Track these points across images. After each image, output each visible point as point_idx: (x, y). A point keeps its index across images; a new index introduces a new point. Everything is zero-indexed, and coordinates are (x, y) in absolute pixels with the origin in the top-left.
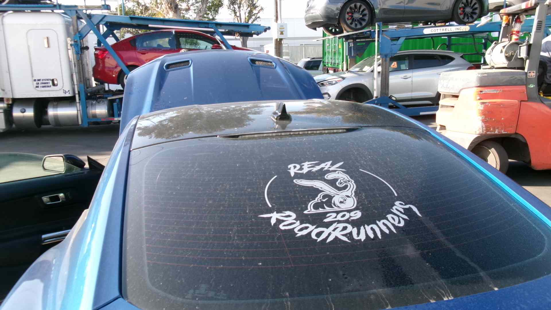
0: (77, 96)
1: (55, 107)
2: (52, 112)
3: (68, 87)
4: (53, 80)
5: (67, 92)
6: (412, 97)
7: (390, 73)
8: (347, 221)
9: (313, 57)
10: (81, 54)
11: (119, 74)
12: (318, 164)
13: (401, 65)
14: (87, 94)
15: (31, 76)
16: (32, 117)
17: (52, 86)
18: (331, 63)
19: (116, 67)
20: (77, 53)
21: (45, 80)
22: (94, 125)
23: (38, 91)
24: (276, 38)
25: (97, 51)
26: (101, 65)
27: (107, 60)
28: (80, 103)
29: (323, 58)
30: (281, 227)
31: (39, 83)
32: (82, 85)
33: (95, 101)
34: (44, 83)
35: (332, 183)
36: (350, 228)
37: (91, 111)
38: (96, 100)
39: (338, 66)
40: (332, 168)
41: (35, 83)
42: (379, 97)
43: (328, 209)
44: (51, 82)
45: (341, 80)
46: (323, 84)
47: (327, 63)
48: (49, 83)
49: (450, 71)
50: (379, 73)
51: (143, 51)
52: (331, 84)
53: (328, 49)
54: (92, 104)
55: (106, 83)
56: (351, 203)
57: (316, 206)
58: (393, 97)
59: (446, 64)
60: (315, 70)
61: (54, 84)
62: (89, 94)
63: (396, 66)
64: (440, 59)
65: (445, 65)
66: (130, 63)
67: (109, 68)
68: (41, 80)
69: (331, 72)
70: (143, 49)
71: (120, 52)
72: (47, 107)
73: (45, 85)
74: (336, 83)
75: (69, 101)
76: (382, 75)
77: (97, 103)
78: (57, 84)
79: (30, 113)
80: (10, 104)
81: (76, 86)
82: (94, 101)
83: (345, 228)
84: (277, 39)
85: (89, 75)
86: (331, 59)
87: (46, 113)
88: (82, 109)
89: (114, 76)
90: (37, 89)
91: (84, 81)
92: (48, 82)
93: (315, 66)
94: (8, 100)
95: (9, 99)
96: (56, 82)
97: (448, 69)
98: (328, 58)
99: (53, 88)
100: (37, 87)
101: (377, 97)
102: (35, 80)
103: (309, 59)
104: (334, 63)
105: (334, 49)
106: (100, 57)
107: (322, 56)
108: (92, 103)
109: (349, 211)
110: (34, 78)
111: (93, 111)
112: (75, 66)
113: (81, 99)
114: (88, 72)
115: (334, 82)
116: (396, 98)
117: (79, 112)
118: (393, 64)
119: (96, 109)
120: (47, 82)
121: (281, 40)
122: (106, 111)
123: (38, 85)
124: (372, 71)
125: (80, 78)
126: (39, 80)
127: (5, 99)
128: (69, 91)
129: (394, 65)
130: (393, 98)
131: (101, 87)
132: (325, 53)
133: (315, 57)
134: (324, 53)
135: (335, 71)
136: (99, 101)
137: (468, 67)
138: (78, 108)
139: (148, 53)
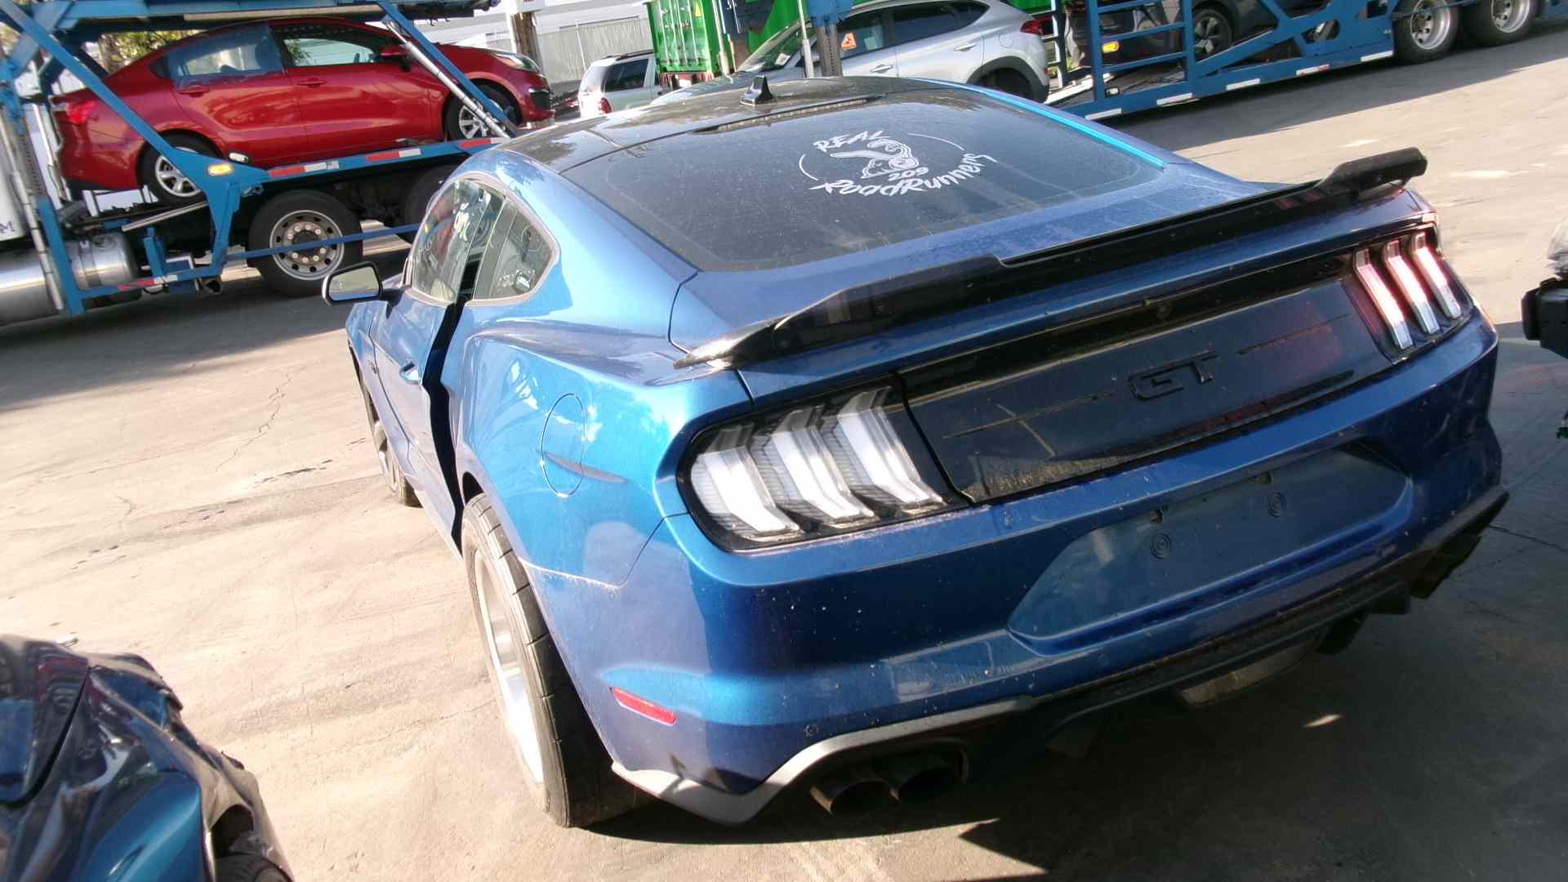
0: (37, 235)
3: (4, 213)
5: (7, 228)
7: (843, 62)
8: (915, 176)
9: (622, 54)
10: (22, 119)
11: (137, 157)
12: (853, 136)
13: (865, 40)
14: (64, 228)
18: (682, 60)
19: (128, 139)
20: (15, 117)
22: (98, 306)
24: (516, 13)
25: (60, 103)
26: (81, 142)
27: (92, 125)
28: (50, 250)
29: (656, 50)
30: (841, 192)
32: (45, 201)
33: (87, 243)
35: (881, 149)
36: (920, 182)
37: (83, 271)
38: (91, 240)
39: (700, 65)
40: (872, 138)
43: (887, 171)
47: (668, 63)
49: (984, 37)
51: (195, 89)
53: (665, 23)
54: (81, 252)
56: (912, 162)
57: (872, 171)
59: (970, 23)
60: (632, 87)
62: (68, 226)
63: (855, 43)
64: (954, 11)
65: (967, 25)
66: (168, 126)
67: (104, 146)
69: (685, 83)
70: (194, 83)
75: (15, 251)
76: (824, 69)
77: (93, 246)
81: (28, 209)
82: (84, 243)
83: (914, 182)
84: (517, 17)
86: (679, 48)
88: (57, 268)
89: (125, 167)
93: (629, 79)
97: (978, 34)
98: (669, 49)
103: (612, 62)
104: (689, 60)
105: (683, 21)
106: (72, 120)
107: (651, 47)
108: (80, 247)
109: (914, 169)
111: (89, 269)
112: (14, 151)
113: (51, 242)
117: (50, 277)
118: (846, 39)
119: (96, 263)
121: (529, 15)
122: (125, 265)
125: (34, 183)
128: (10, 223)
129: (849, 41)
132: (660, 36)
133: (628, 51)
134: (656, 38)
135: (695, 80)
136: (99, 241)
137: (1022, 24)
138: (48, 269)
139: (207, 92)
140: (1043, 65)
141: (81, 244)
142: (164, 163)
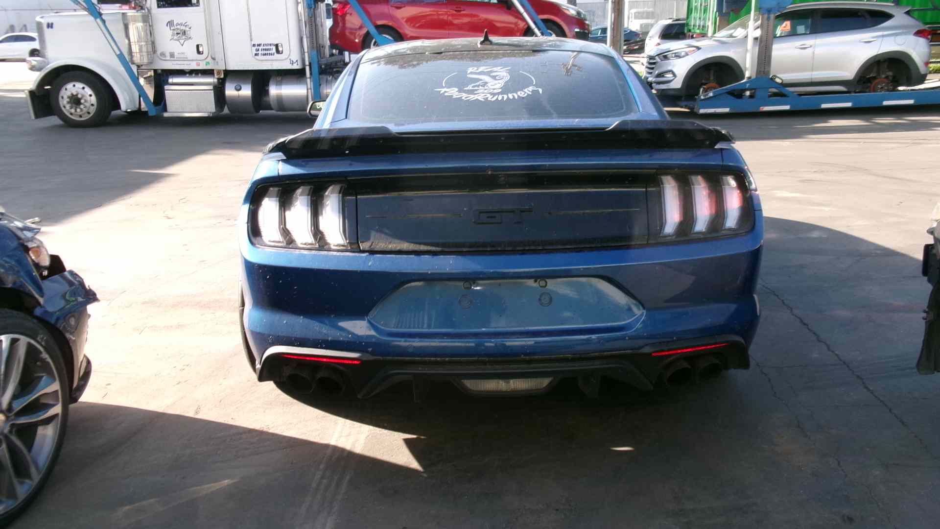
0: (307, 69)
1: (279, 84)
2: (274, 91)
3: (295, 56)
4: (277, 46)
5: (295, 63)
6: (812, 79)
7: (776, 40)
10: (314, 9)
11: (364, 37)
13: (798, 27)
14: (321, 67)
15: (249, 40)
16: (249, 96)
17: (275, 54)
18: (698, 27)
19: (361, 28)
20: (309, 7)
21: (267, 45)
23: (257, 59)
25: (336, 4)
26: (341, 25)
27: (348, 17)
28: (312, 78)
29: (688, 18)
31: (260, 49)
32: (315, 52)
33: (331, 77)
34: (266, 50)
37: (325, 91)
38: (333, 76)
41: (254, 48)
42: (754, 77)
44: (274, 48)
45: (694, 50)
46: (666, 57)
47: (692, 27)
48: (272, 49)
49: (883, 36)
50: (756, 39)
51: (398, 5)
52: (678, 56)
53: (695, 2)
54: (327, 81)
55: (347, 51)
58: (778, 78)
59: (877, 25)
61: (278, 52)
62: (323, 67)
63: (789, 28)
64: (868, 16)
65: (876, 27)
66: (380, 23)
67: (351, 29)
68: (262, 45)
70: (399, 2)
71: (368, 7)
72: (268, 85)
73: (267, 52)
74: (687, 54)
75: (296, 75)
76: (761, 42)
77: (333, 79)
78: (282, 51)
79: (246, 91)
80: (221, 79)
81: (306, 55)
85: (323, 40)
86: (699, 19)
87: (267, 92)
88: (314, 88)
89: (357, 41)
90: (256, 57)
91: (316, 47)
92: (271, 47)
93: (680, 33)
94: (219, 72)
95: (221, 71)
96: (280, 49)
97: (880, 34)
98: (695, 18)
99: (277, 56)
100: (256, 55)
101: (749, 78)
102: (254, 45)
103: (670, 22)
106: (339, 13)
107: (685, 16)
108: (327, 79)
110: (253, 43)
112: (306, 26)
113: (313, 73)
114: (323, 36)
115: (683, 54)
116: (781, 79)
117: (309, 91)
118: (783, 25)
120: (269, 47)
123: (257, 52)
124: (746, 37)
125: (312, 42)
126: (259, 45)
127: (215, 72)
128: (297, 61)
129: (784, 27)
130: (778, 80)
131: (339, 59)
132: (692, 10)
134: (689, 11)
136: (336, 77)
137: (916, 30)
138: (309, 86)
139: (404, 7)
140: (925, 60)
141: (328, 77)
142: (375, 42)
